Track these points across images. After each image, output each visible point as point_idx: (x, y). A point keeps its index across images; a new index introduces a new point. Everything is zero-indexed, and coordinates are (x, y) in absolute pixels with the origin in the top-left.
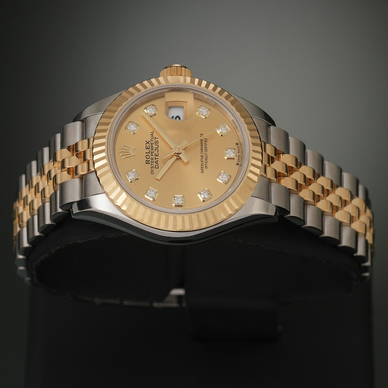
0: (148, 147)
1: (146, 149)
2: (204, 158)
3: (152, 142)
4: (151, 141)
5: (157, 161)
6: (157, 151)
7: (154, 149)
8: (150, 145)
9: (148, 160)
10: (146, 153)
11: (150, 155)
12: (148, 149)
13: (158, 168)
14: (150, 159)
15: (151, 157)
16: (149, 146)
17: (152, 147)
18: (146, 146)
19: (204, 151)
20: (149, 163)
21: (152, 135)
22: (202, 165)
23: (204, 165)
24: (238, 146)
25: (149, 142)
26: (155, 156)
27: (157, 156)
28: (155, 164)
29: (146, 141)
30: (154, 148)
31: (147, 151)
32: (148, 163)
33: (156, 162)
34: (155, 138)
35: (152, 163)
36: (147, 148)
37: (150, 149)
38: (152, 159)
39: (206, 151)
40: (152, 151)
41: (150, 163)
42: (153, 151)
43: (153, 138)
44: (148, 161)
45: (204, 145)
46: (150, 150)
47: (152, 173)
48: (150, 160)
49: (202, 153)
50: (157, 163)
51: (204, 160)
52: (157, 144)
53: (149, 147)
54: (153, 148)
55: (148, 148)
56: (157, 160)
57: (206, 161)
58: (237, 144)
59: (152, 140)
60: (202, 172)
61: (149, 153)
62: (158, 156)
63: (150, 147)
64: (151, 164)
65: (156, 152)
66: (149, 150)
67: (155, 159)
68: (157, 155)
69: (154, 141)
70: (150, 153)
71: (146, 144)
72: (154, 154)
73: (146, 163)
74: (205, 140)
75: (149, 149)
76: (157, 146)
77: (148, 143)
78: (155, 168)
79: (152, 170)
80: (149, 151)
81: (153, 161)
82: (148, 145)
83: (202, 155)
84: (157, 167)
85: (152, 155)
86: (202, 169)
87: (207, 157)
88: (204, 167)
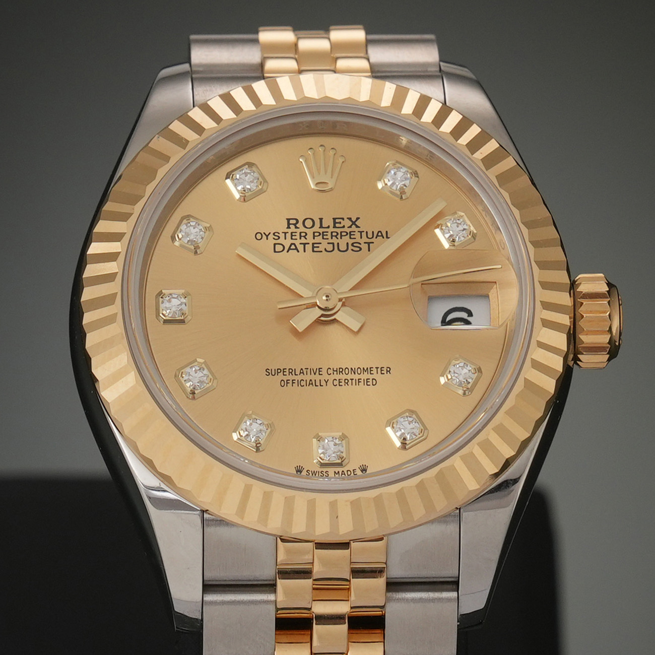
0: (340, 223)
1: (334, 219)
2: (313, 377)
3: (357, 235)
4: (361, 232)
5: (296, 249)
6: (330, 247)
7: (334, 240)
8: (348, 230)
9: (297, 225)
10: (321, 219)
11: (317, 228)
12: (335, 223)
13: (275, 252)
14: (302, 229)
15: (310, 232)
16: (344, 227)
17: (341, 236)
18: (343, 219)
19: (338, 377)
20: (289, 227)
21: (380, 234)
22: (292, 371)
23: (291, 377)
24: (359, 472)
25: (357, 227)
26: (313, 244)
27: (313, 247)
28: (287, 243)
29: (358, 219)
30: (339, 241)
31: (328, 222)
32: (289, 224)
33: (293, 247)
34: (369, 244)
35: (288, 235)
36: (337, 221)
37: (335, 230)
38: (303, 234)
39: (336, 383)
40: (329, 234)
41: (290, 231)
42: (329, 236)
43: (370, 235)
44: (295, 225)
45: (356, 377)
46: (331, 229)
47: (259, 236)
48: (298, 231)
49: (330, 371)
50: (290, 249)
51: (308, 377)
52: (350, 247)
53: (341, 225)
54: (339, 236)
55: (337, 225)
56: (301, 248)
57: (303, 383)
58: (364, 470)
59: (364, 234)
60: (268, 372)
61: (321, 227)
62: (313, 251)
63: (339, 230)
64: (285, 233)
65: (324, 245)
66: (332, 225)
67: (305, 244)
68: (315, 249)
69: (358, 240)
70: (321, 230)
71: (350, 219)
72: (319, 239)
73: (288, 220)
74: (371, 380)
75: (335, 227)
76: (343, 247)
77: (354, 223)
78: (275, 244)
79: (267, 236)
80: (328, 227)
81: (298, 237)
82: (347, 223)
83: (324, 371)
84: (279, 248)
85: (316, 234)
86: (278, 371)
87: (318, 384)
88: (285, 378)
